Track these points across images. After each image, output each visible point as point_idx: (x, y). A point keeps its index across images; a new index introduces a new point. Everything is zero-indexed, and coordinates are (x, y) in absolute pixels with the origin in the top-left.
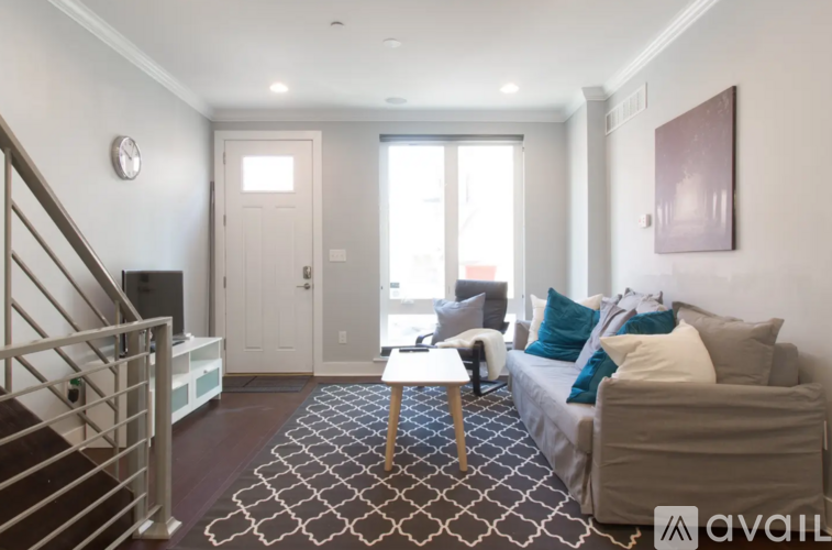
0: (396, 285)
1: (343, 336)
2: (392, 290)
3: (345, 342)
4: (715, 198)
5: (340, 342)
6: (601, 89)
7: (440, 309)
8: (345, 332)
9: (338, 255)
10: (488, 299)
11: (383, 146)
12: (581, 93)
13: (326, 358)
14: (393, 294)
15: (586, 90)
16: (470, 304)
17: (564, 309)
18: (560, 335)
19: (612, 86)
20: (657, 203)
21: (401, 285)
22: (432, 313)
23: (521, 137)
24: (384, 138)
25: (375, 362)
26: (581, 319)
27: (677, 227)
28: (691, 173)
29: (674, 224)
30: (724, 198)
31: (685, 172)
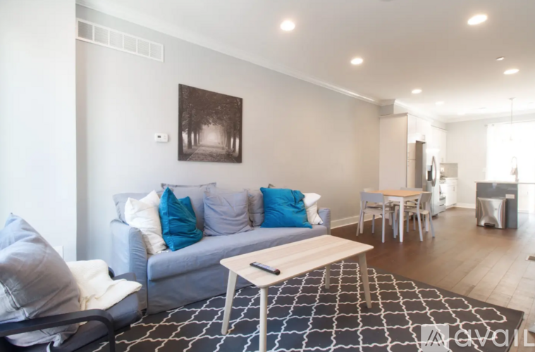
20: (181, 130)
27: (203, 148)
28: (215, 123)
29: (200, 146)
30: (237, 141)
31: (211, 121)
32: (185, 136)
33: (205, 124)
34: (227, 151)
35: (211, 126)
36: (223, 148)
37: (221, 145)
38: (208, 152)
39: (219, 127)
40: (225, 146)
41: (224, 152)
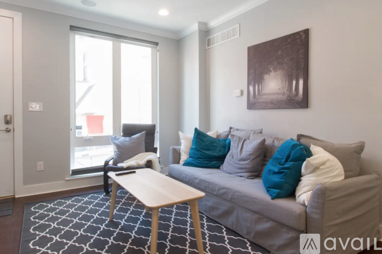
0: (80, 128)
1: (41, 165)
2: (77, 131)
3: (42, 169)
4: (294, 83)
5: (38, 169)
6: (206, 24)
7: (117, 142)
8: (42, 163)
9: (35, 107)
10: (147, 134)
11: (71, 34)
12: (197, 24)
13: (26, 182)
14: (78, 134)
15: (200, 23)
16: (137, 138)
17: (205, 139)
18: (206, 154)
19: (213, 24)
20: (249, 84)
21: (83, 128)
22: (111, 144)
23: (157, 44)
24: (73, 28)
25: (66, 180)
26: (215, 144)
27: (265, 97)
28: (275, 70)
29: (262, 95)
30: (301, 82)
31: (271, 69)
32: (251, 88)
33: (266, 74)
34: (289, 96)
35: (272, 74)
36: (284, 94)
37: (282, 91)
38: (269, 100)
39: (280, 72)
40: (285, 90)
41: (284, 98)
